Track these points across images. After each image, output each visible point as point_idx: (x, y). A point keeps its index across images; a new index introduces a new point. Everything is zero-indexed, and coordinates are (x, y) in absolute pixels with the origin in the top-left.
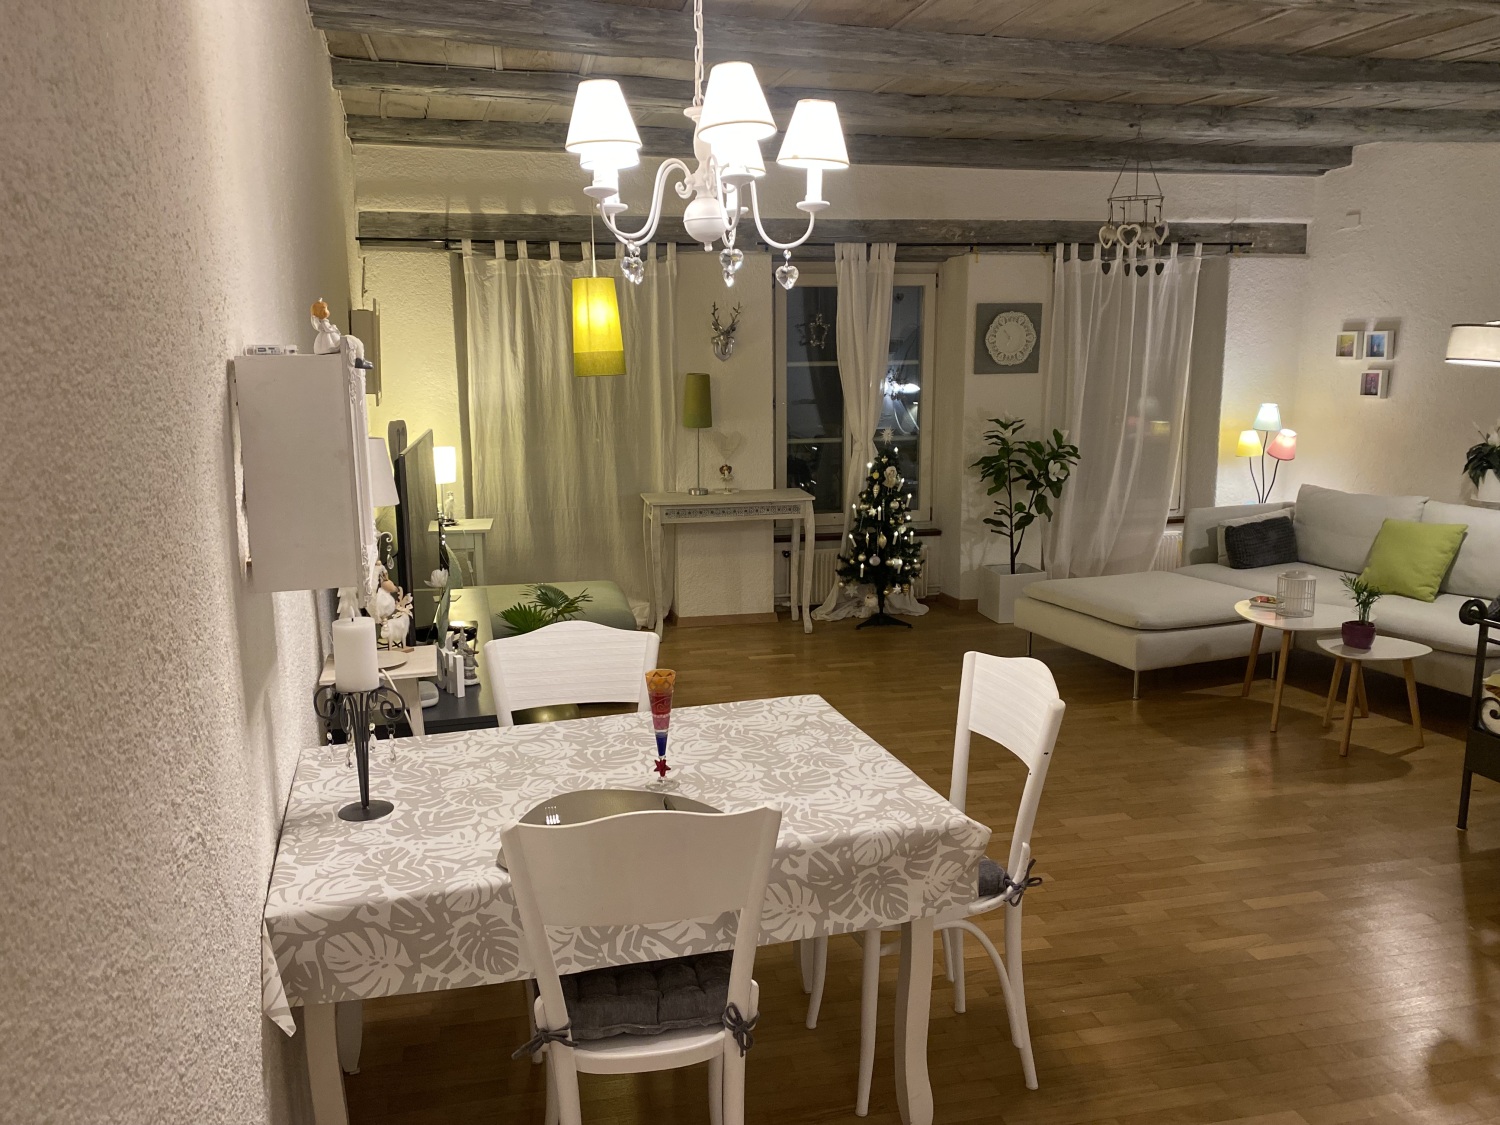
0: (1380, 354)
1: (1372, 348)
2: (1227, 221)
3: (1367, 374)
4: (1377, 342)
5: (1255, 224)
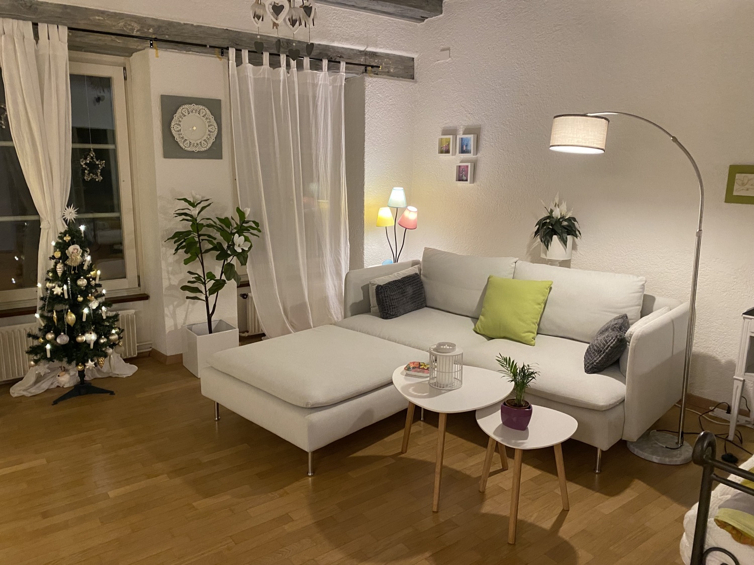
0: (467, 152)
1: (462, 147)
2: (362, 48)
3: (459, 166)
4: (465, 143)
5: (381, 53)
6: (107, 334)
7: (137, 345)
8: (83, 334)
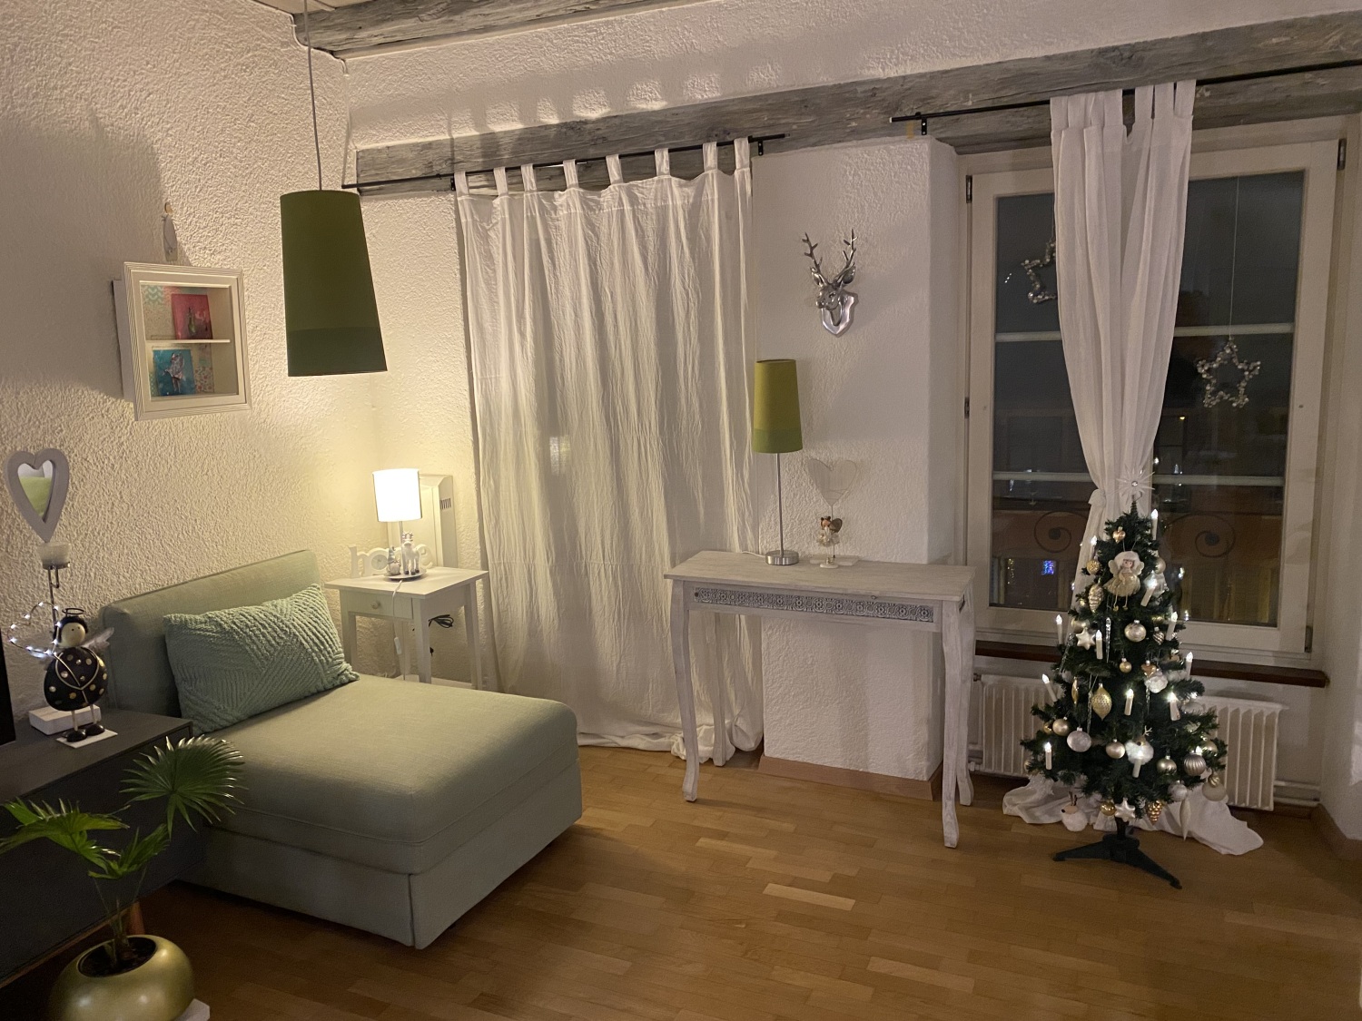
6: (1180, 755)
7: (1274, 782)
8: (1123, 742)
